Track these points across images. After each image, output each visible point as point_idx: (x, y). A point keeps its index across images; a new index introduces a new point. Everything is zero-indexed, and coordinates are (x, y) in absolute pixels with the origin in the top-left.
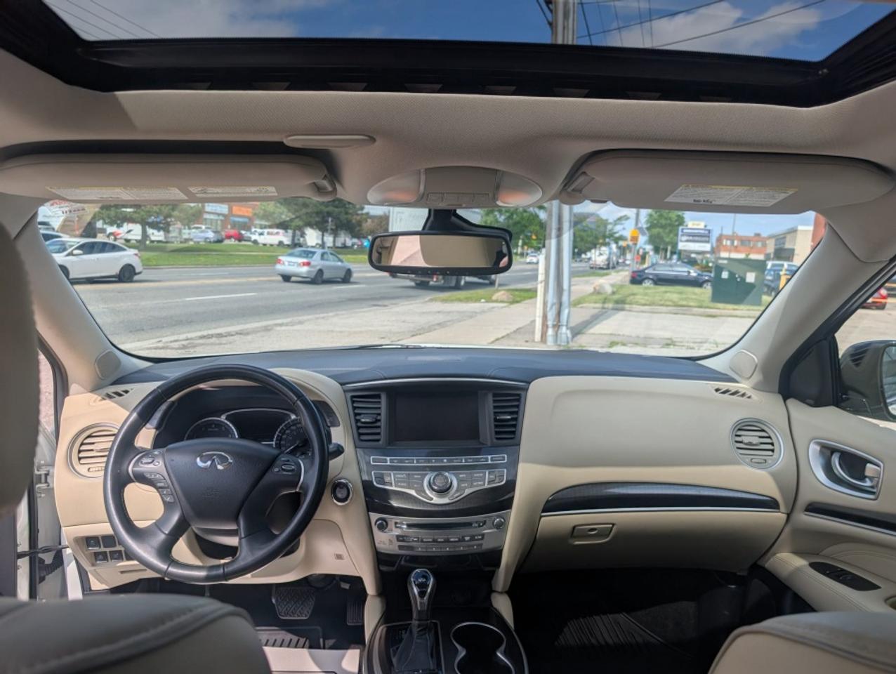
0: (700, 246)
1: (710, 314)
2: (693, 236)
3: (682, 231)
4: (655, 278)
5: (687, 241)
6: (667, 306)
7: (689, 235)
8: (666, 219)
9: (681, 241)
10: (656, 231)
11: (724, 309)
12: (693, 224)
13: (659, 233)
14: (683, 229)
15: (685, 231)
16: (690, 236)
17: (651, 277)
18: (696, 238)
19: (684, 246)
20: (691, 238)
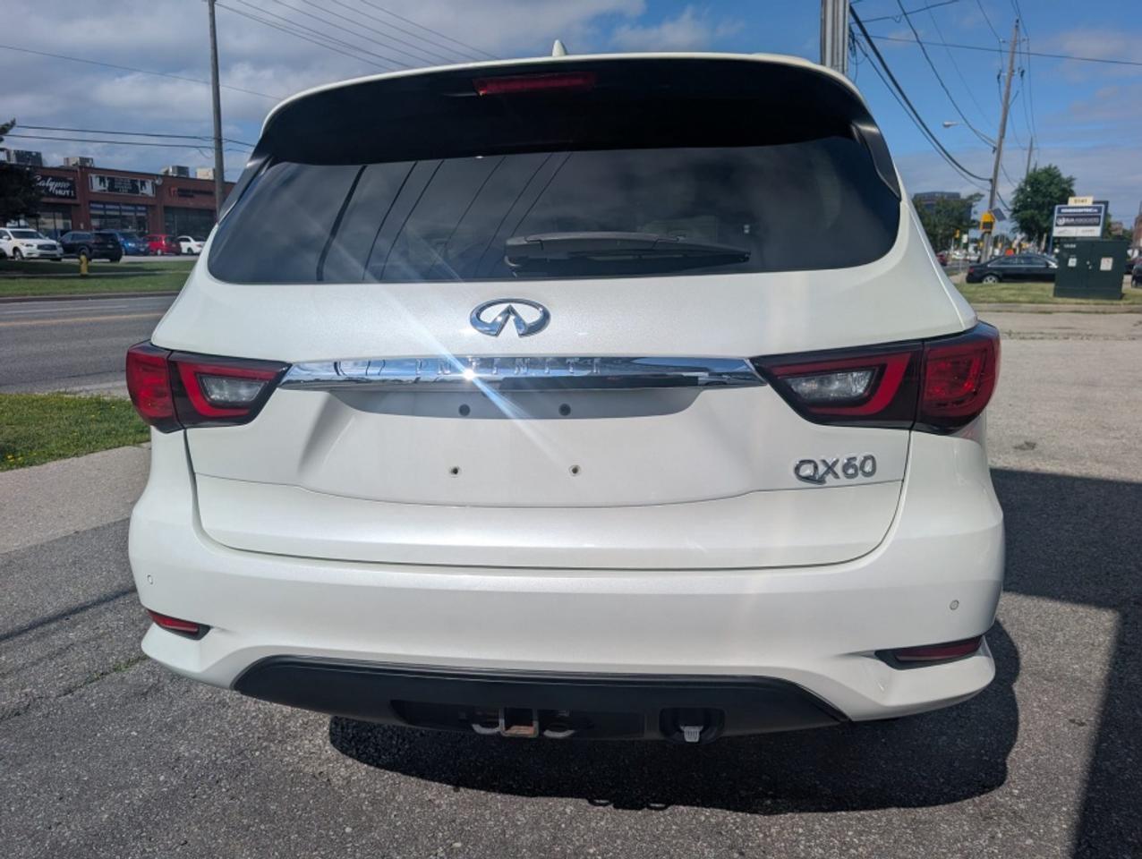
0: (1083, 231)
1: (1043, 310)
2: (1075, 217)
3: (1059, 212)
4: (1000, 274)
5: (1066, 225)
6: (989, 302)
7: (1068, 216)
8: (1044, 196)
9: (1057, 225)
10: (1029, 213)
11: (1063, 303)
12: (1076, 201)
13: (1032, 217)
14: (1060, 209)
15: (1063, 211)
16: (1070, 217)
17: (995, 273)
18: (1081, 220)
19: (1060, 232)
20: (1072, 220)
